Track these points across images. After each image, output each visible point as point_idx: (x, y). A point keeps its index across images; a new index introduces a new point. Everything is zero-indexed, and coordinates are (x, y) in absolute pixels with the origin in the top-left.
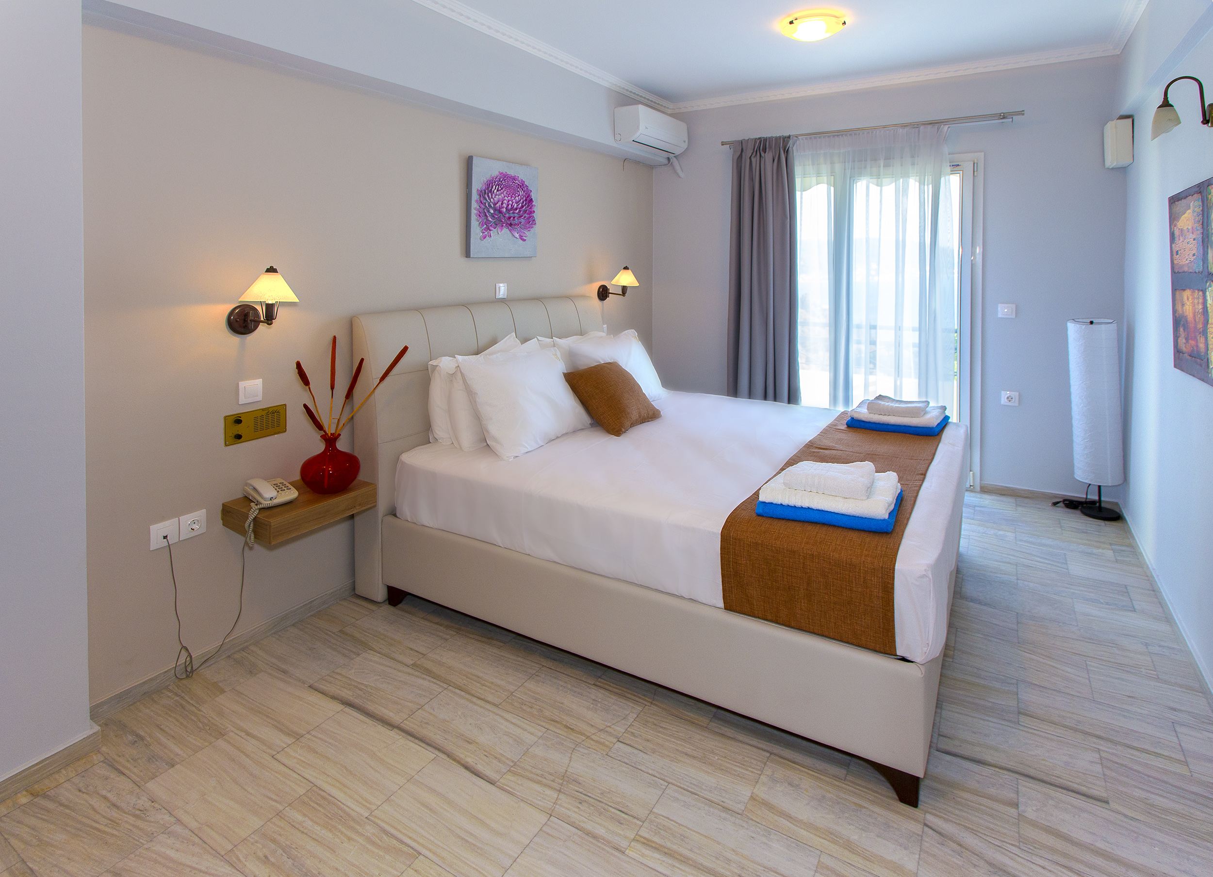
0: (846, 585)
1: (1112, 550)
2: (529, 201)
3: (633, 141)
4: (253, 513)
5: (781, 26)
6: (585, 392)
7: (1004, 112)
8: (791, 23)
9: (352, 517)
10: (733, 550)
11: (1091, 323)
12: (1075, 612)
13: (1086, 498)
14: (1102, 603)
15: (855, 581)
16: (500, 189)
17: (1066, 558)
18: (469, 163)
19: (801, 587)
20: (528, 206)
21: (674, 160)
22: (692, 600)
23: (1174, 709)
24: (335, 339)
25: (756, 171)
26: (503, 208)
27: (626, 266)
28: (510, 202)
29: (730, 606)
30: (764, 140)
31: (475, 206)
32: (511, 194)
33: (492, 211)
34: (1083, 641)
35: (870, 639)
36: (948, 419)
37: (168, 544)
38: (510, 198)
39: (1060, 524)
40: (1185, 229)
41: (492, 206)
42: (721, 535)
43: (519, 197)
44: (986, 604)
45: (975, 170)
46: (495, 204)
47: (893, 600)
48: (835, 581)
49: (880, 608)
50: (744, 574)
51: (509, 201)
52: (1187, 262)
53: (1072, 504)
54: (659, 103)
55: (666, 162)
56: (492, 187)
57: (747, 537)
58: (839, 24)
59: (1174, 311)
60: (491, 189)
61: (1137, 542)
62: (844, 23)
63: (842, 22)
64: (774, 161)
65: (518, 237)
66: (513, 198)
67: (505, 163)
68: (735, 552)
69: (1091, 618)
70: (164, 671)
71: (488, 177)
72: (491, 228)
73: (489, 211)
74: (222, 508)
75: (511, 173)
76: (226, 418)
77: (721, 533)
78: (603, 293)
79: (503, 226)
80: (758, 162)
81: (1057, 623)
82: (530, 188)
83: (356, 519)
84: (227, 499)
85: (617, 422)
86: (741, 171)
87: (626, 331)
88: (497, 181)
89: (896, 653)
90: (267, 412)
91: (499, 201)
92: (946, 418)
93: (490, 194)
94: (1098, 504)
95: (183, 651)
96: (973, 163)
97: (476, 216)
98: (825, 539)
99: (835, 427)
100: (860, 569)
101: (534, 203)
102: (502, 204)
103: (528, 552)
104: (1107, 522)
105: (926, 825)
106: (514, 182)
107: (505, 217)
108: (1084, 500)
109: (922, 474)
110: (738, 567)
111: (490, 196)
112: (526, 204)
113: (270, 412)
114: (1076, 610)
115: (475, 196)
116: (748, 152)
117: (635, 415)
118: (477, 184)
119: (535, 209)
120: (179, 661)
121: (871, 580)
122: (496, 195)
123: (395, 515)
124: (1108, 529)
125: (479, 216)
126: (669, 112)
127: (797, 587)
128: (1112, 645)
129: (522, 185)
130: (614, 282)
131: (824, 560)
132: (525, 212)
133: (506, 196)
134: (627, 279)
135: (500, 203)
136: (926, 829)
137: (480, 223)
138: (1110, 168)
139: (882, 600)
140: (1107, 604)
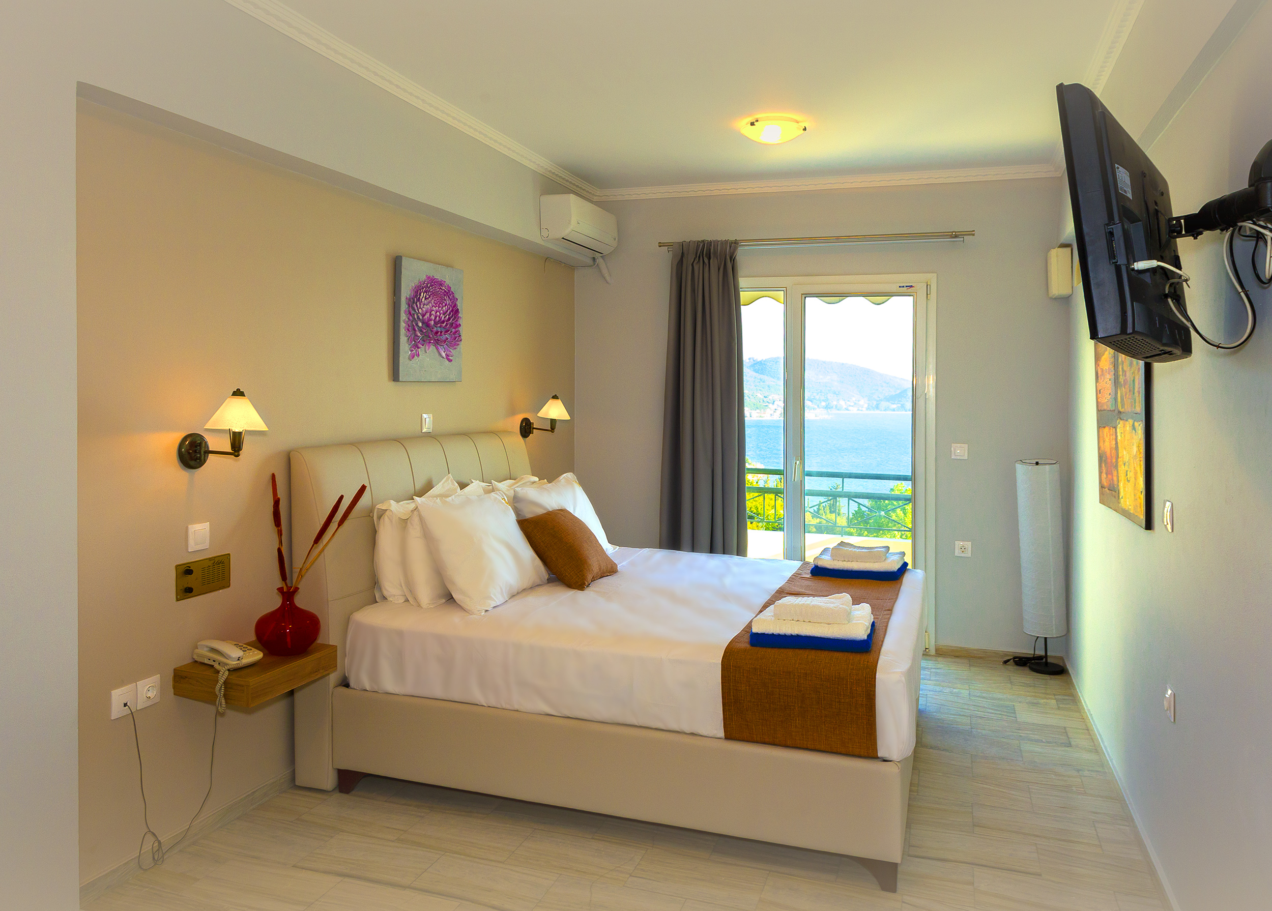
0: (835, 698)
1: (1055, 699)
2: (455, 312)
3: (563, 238)
4: (223, 676)
5: (742, 125)
6: (543, 542)
7: (956, 231)
8: (752, 124)
9: (291, 693)
10: (734, 678)
11: (1037, 463)
12: (1021, 750)
13: (1034, 654)
14: (1044, 742)
15: (843, 692)
16: (428, 296)
17: (1014, 709)
18: (396, 265)
19: (796, 705)
20: (455, 318)
21: (600, 261)
22: (693, 734)
23: (1096, 813)
24: (273, 476)
25: (698, 281)
26: (431, 320)
27: (556, 395)
28: (438, 313)
29: (731, 734)
30: (707, 243)
31: (404, 318)
32: (439, 303)
33: (420, 325)
34: (1027, 771)
35: (856, 745)
36: (907, 566)
37: (130, 712)
38: (437, 308)
39: (1010, 680)
40: (1104, 369)
41: (421, 318)
42: (722, 665)
43: (446, 307)
44: (944, 750)
45: (929, 293)
46: (423, 316)
47: (875, 706)
48: (826, 695)
49: (864, 715)
50: (744, 701)
51: (436, 313)
52: (1106, 400)
53: (1021, 662)
54: (586, 189)
55: (590, 262)
56: (420, 295)
57: (746, 663)
58: (800, 130)
59: (1099, 448)
60: (419, 297)
61: (1077, 692)
62: (805, 129)
63: (802, 127)
64: (719, 269)
65: (444, 356)
66: (440, 308)
67: (432, 264)
68: (735, 679)
69: (1035, 754)
70: (124, 862)
71: (417, 283)
72: (420, 345)
73: (417, 324)
74: (173, 675)
75: (438, 277)
76: (177, 566)
77: (722, 662)
78: (526, 429)
79: (430, 342)
80: (701, 272)
81: (1006, 760)
82: (456, 296)
83: (298, 696)
84: (178, 664)
85: (580, 575)
86: (681, 281)
87: (565, 474)
88: (425, 287)
89: (877, 755)
90: (212, 562)
91: (427, 312)
92: (906, 564)
93: (418, 304)
94: (1044, 660)
95: (149, 836)
96: (926, 285)
97: (405, 330)
98: (815, 659)
99: (800, 576)
100: (847, 681)
101: (459, 315)
102: (430, 316)
103: (516, 707)
104: (1052, 676)
105: (903, 902)
106: (441, 289)
107: (432, 331)
108: (1032, 656)
109: (889, 610)
110: (738, 693)
111: (419, 306)
112: (452, 315)
113: (216, 562)
114: (1022, 749)
115: (404, 306)
116: (690, 258)
117: (595, 569)
118: (406, 292)
119: (460, 322)
120: (143, 848)
121: (857, 690)
122: (424, 305)
123: (347, 685)
124: (1053, 682)
125: (408, 330)
126: (595, 199)
127: (793, 706)
128: (1050, 773)
129: (449, 293)
130: (541, 414)
131: (816, 677)
132: (452, 325)
133: (434, 306)
134: (555, 410)
135: (428, 315)
136: (904, 904)
137: (408, 339)
138: (1053, 297)
139: (866, 708)
140: (1048, 742)
